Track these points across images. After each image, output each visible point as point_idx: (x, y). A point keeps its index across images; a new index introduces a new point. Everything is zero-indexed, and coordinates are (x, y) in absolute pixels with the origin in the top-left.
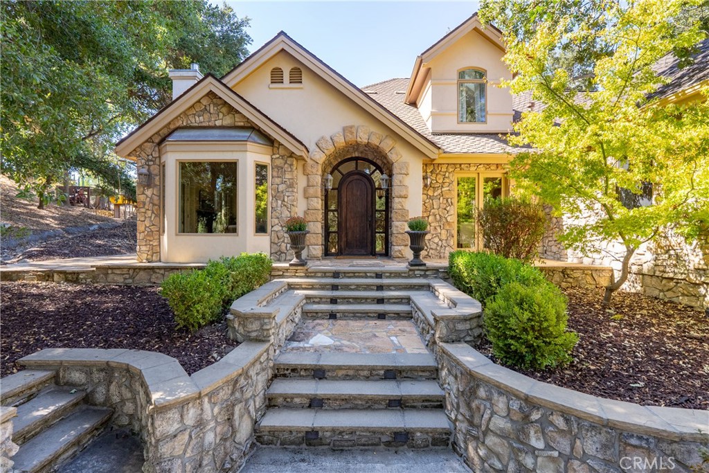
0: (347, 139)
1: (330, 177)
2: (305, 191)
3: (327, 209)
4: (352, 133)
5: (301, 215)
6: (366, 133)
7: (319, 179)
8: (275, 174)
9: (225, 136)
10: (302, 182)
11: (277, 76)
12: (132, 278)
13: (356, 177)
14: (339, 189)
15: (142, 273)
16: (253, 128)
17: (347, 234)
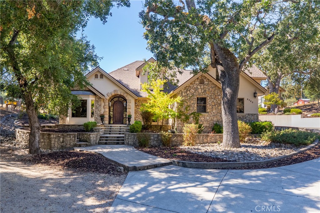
0: (115, 93)
1: (110, 103)
2: (104, 106)
3: (110, 111)
4: (116, 92)
5: (102, 113)
6: (120, 92)
7: (107, 104)
8: (96, 103)
9: (84, 93)
10: (103, 104)
11: (96, 76)
12: (64, 127)
13: (118, 102)
14: (113, 105)
15: (66, 126)
16: (90, 91)
17: (115, 118)
